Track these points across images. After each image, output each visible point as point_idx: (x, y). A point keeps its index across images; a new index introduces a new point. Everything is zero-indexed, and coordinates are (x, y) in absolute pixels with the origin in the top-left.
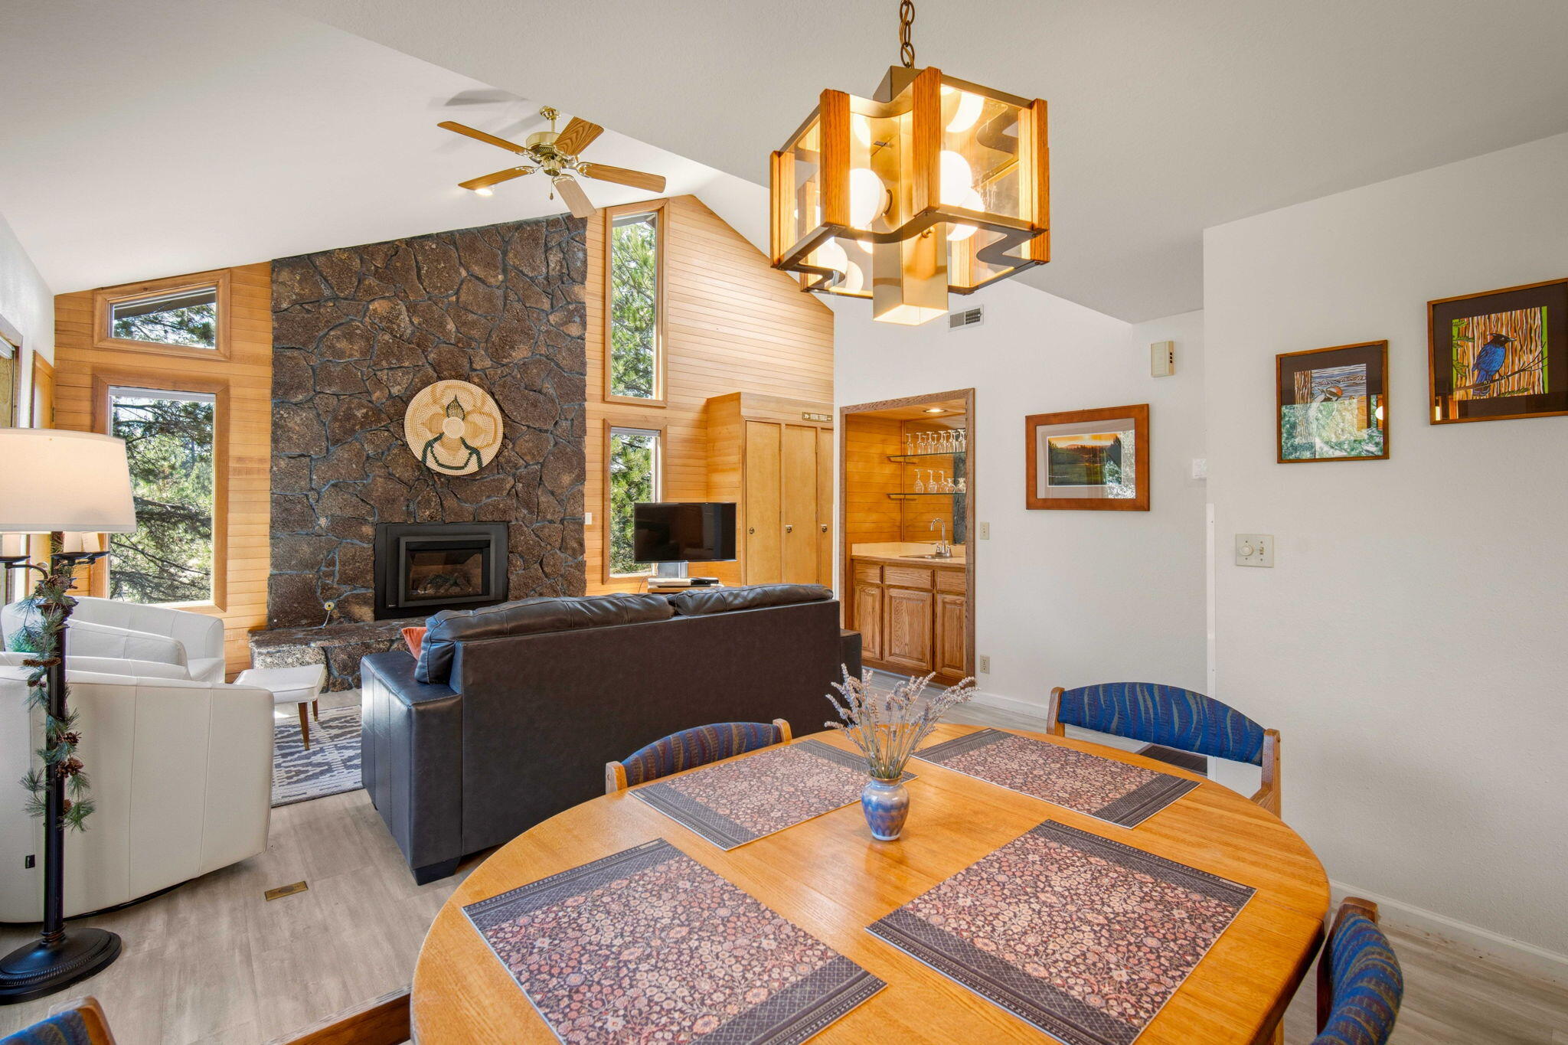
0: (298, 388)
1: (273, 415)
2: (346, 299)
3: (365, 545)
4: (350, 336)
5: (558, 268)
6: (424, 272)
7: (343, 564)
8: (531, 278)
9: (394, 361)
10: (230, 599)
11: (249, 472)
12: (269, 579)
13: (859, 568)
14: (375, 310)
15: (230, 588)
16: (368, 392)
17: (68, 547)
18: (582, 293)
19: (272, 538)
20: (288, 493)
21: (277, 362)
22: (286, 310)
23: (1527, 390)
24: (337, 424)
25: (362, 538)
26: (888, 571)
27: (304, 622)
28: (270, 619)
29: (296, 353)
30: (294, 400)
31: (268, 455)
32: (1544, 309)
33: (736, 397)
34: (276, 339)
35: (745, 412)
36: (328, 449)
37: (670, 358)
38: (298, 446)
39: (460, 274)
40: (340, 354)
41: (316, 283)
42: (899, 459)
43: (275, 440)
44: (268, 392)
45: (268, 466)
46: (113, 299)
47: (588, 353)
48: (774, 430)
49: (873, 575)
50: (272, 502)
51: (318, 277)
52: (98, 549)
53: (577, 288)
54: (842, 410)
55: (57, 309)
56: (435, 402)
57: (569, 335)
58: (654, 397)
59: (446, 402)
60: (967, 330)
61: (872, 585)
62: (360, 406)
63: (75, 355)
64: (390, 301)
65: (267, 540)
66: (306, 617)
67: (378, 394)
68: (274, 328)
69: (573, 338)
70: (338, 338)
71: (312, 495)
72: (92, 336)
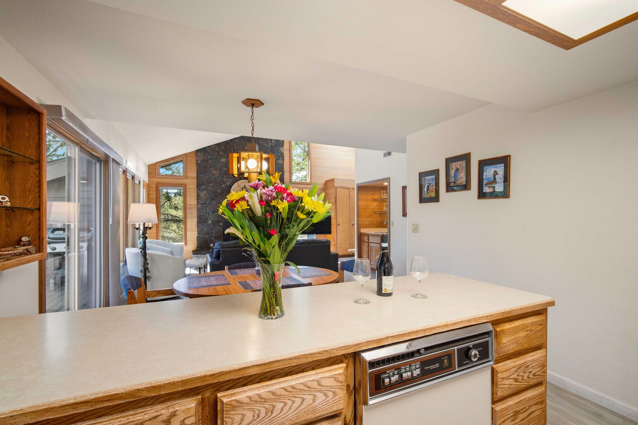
0: (203, 185)
1: (197, 192)
2: (215, 159)
3: (221, 228)
4: (216, 170)
5: (275, 143)
6: (235, 149)
7: (215, 233)
8: (266, 147)
9: (228, 175)
10: (188, 242)
11: (192, 208)
12: (197, 237)
13: (362, 236)
14: (222, 161)
15: (188, 239)
16: (221, 185)
17: (146, 226)
18: (283, 150)
19: (197, 226)
20: (201, 214)
21: (198, 178)
22: (199, 163)
23: (462, 183)
24: (213, 194)
25: (220, 226)
26: (370, 237)
27: (206, 249)
28: (197, 248)
29: (202, 175)
30: (202, 188)
31: (196, 204)
32: (465, 161)
33: (333, 180)
34: (197, 172)
35: (336, 185)
36: (211, 202)
37: (312, 168)
38: (203, 201)
39: (245, 148)
40: (213, 174)
41: (207, 155)
42: (379, 200)
43: (198, 200)
44: (195, 186)
45: (196, 207)
46: (160, 165)
47: (285, 169)
48: (348, 190)
49: (366, 239)
50: (197, 216)
51: (207, 154)
52: (151, 227)
53: (281, 148)
54: (357, 184)
55: (149, 169)
56: (239, 186)
57: (279, 164)
58: (308, 181)
59: (242, 186)
60: (388, 158)
61: (366, 242)
62: (219, 189)
63: (152, 179)
64: (226, 158)
65: (196, 227)
66: (206, 248)
67: (223, 185)
68: (197, 169)
69: (280, 164)
70: (212, 170)
71: (207, 214)
72: (156, 174)
